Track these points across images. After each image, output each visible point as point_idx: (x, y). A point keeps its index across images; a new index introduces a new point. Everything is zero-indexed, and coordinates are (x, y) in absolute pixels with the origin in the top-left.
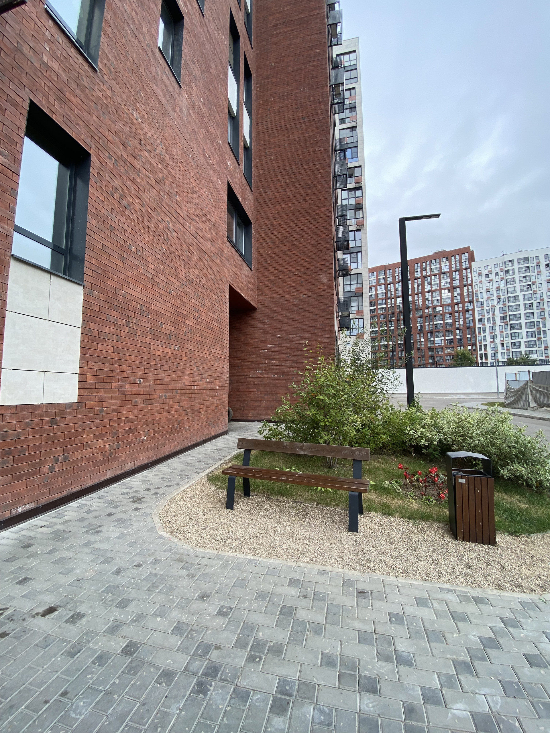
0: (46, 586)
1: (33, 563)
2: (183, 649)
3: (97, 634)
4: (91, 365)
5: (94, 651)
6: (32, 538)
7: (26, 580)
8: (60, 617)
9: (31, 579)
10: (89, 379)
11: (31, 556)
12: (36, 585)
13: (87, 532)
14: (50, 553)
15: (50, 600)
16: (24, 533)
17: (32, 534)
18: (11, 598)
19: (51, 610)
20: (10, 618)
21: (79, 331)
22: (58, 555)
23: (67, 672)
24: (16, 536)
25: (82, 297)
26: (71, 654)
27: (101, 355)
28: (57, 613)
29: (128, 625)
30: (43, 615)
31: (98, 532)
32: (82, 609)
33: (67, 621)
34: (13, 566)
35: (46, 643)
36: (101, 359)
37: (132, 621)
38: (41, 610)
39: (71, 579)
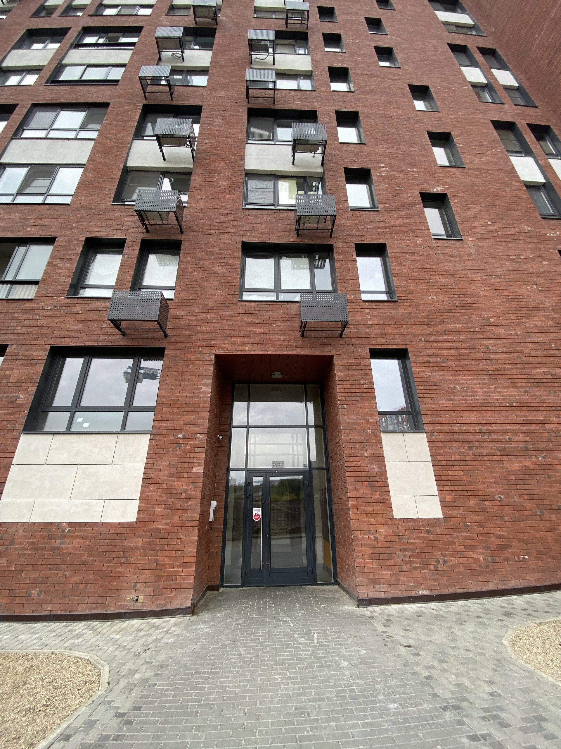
0: (414, 637)
1: (417, 625)
2: (452, 693)
3: (420, 665)
4: (447, 488)
5: (414, 669)
6: (424, 613)
7: (408, 630)
8: (410, 651)
9: (410, 631)
10: (448, 498)
11: (418, 621)
12: (410, 634)
13: (455, 622)
14: (428, 624)
15: (411, 642)
16: (422, 609)
17: (425, 611)
18: (397, 634)
19: (409, 646)
20: (392, 641)
21: (431, 464)
22: (430, 626)
23: (398, 670)
24: (417, 609)
25: (426, 440)
26: (404, 665)
27: (452, 479)
28: (411, 648)
29: (437, 670)
30: (405, 647)
31: (461, 624)
32: (422, 653)
33: (412, 654)
34: (407, 622)
35: (399, 656)
36: (453, 482)
37: (440, 670)
38: (405, 644)
39: (428, 639)
